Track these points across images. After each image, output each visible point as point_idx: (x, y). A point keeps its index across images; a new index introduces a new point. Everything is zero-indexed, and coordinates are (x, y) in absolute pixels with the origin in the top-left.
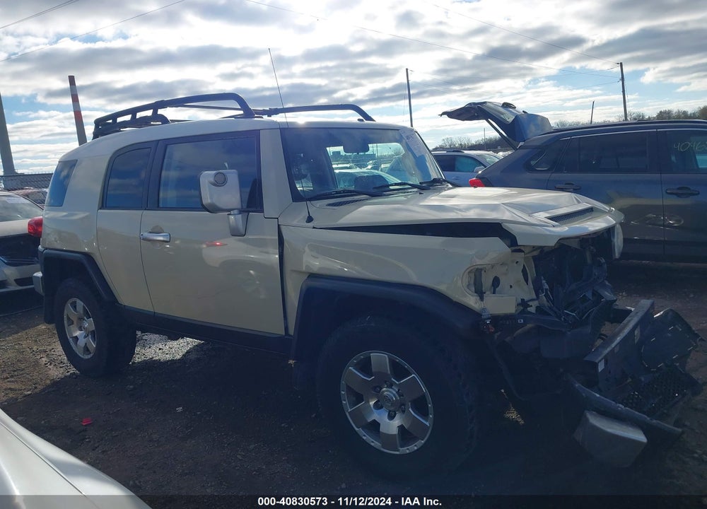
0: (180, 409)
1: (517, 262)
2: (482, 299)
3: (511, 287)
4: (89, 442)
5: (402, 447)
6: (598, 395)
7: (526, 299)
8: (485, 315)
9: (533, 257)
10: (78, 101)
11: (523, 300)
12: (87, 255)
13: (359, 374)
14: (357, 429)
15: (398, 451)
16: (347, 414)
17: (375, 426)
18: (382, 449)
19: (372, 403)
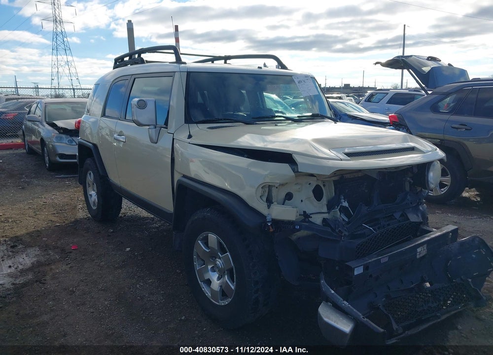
0: (128, 249)
1: (310, 184)
2: (269, 207)
3: (302, 201)
4: (68, 259)
5: (221, 300)
6: (333, 292)
7: (308, 212)
8: (268, 219)
9: (334, 181)
10: (179, 42)
11: (305, 212)
12: (95, 145)
13: (202, 246)
14: (200, 283)
15: (219, 302)
16: (196, 271)
17: (209, 282)
18: (211, 300)
19: (210, 267)
